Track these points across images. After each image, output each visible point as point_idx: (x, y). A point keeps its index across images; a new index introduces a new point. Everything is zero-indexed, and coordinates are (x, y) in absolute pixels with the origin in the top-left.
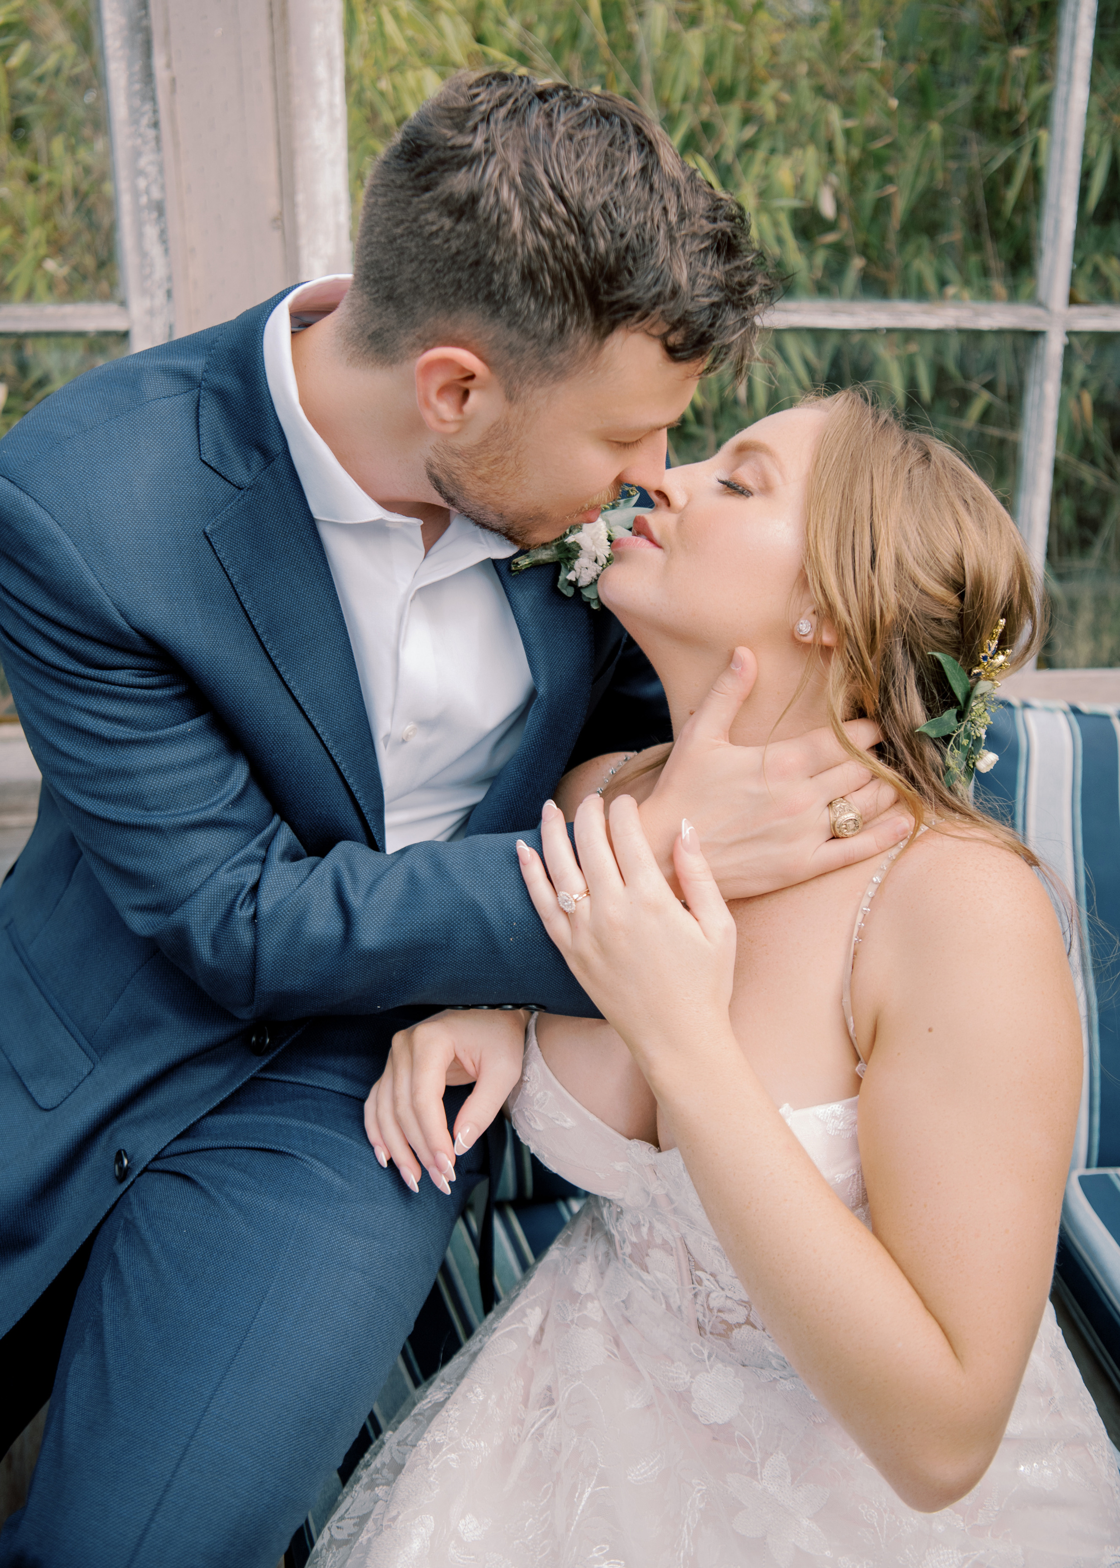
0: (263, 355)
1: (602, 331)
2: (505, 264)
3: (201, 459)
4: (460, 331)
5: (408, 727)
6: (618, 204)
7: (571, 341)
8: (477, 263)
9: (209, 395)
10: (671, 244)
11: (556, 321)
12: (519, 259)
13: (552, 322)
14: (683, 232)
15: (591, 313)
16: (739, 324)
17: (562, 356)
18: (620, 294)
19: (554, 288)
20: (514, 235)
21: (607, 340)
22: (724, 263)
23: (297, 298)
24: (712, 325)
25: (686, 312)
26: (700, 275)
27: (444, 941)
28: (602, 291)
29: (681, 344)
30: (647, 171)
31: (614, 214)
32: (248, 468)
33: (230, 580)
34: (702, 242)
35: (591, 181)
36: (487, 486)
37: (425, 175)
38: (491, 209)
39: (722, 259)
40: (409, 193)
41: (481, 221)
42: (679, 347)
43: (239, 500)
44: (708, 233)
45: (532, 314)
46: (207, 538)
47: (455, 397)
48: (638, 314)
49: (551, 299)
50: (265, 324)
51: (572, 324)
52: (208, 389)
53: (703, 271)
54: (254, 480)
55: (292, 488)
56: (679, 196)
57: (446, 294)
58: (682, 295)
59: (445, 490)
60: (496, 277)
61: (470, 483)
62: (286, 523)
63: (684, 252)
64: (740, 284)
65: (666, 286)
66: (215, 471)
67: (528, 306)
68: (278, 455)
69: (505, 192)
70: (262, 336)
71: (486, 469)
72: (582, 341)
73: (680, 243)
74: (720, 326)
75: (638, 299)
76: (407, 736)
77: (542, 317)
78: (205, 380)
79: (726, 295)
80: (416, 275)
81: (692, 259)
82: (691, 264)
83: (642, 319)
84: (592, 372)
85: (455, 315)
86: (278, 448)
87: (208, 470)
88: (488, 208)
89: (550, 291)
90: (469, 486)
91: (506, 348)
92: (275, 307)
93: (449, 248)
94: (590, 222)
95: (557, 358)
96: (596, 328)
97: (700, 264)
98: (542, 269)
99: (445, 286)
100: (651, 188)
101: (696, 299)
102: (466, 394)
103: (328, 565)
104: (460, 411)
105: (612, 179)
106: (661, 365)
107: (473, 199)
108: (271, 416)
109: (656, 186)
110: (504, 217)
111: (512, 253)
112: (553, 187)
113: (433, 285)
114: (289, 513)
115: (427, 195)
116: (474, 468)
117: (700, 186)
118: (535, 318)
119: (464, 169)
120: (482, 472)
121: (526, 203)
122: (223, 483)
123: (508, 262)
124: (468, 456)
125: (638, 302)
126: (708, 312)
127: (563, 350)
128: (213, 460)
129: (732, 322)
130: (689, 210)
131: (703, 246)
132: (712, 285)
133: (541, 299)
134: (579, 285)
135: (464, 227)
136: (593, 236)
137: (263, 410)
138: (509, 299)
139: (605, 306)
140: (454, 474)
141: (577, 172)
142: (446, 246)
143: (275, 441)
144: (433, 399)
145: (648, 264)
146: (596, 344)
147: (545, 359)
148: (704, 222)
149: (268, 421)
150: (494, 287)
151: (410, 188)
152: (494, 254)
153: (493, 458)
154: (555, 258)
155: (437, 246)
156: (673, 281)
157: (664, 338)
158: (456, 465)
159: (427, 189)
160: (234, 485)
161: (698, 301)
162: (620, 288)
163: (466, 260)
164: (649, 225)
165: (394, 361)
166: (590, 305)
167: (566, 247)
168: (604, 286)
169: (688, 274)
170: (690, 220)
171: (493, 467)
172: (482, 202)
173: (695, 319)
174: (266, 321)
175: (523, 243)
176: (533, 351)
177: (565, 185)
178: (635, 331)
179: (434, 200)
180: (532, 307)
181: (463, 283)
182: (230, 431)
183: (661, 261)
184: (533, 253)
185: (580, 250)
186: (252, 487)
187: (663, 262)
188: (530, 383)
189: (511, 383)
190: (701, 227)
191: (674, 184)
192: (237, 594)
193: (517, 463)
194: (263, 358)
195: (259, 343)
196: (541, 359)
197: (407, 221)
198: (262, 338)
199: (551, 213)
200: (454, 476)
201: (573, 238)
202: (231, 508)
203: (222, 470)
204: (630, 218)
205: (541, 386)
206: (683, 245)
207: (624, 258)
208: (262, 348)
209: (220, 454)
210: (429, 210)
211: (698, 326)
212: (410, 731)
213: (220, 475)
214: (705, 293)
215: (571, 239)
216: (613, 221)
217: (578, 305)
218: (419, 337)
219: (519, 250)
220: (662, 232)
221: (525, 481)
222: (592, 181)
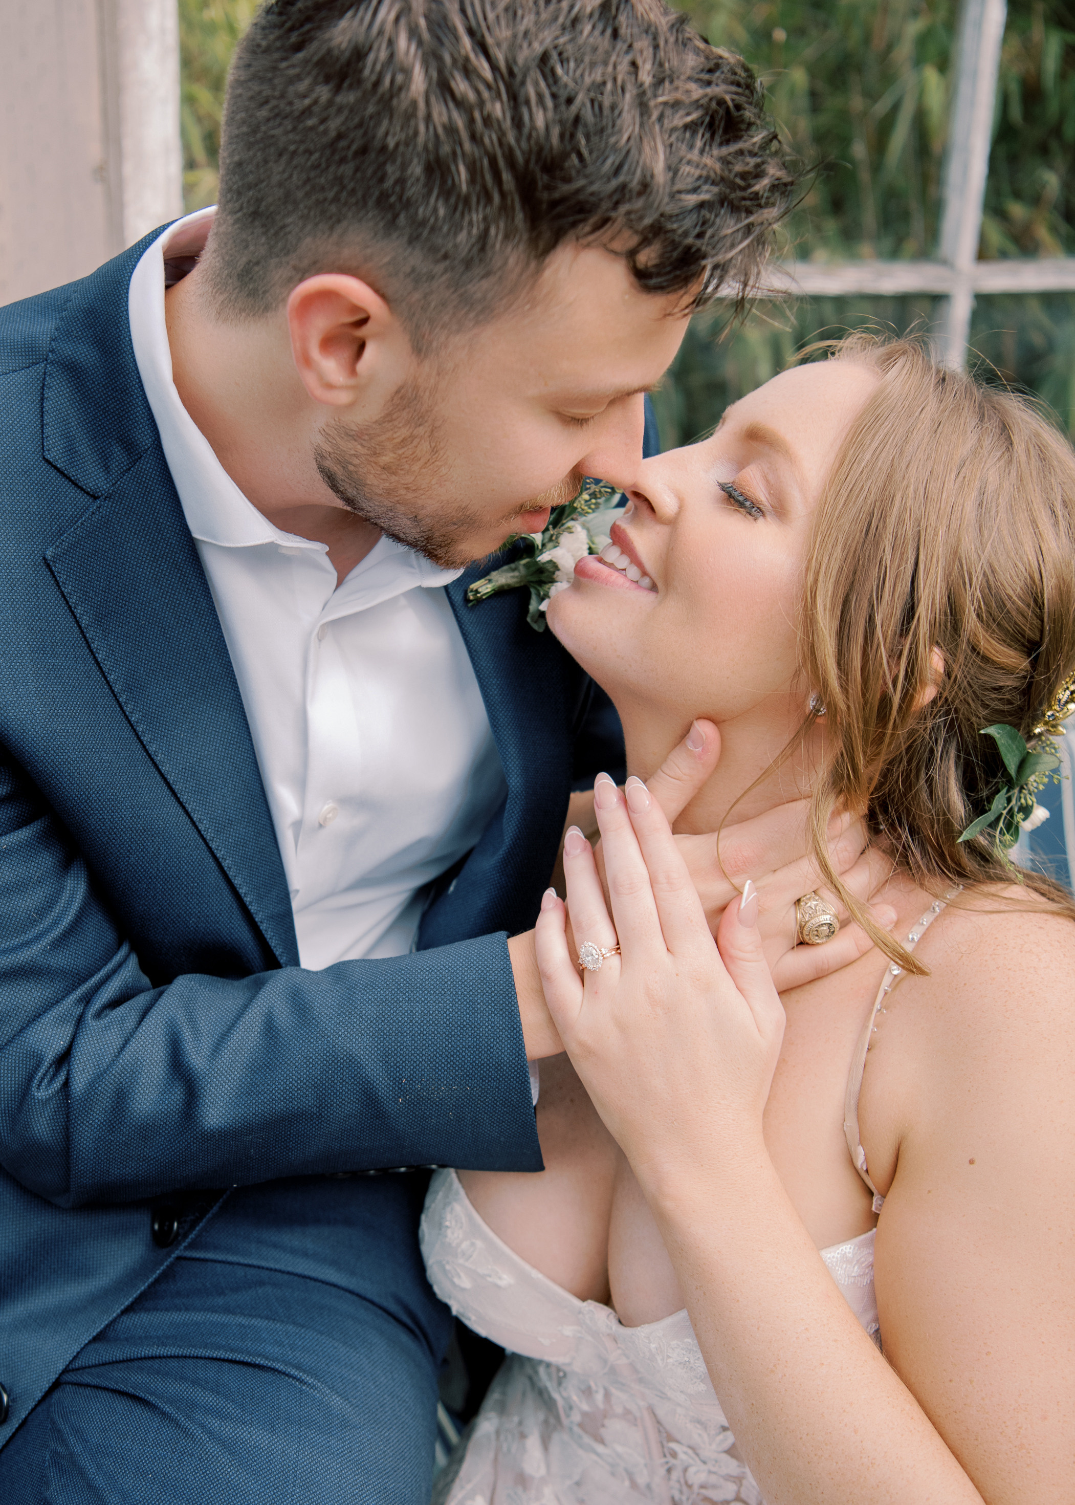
0: (127, 314)
1: (541, 245)
2: (401, 148)
3: (44, 458)
4: (346, 252)
5: (326, 807)
6: (565, 55)
7: (497, 262)
8: (364, 151)
9: (58, 371)
10: (642, 115)
11: (475, 231)
12: (421, 139)
13: (469, 233)
14: (661, 99)
15: (525, 217)
16: (740, 235)
17: (485, 284)
18: (565, 189)
19: (472, 181)
20: (414, 103)
21: (547, 260)
22: (721, 144)
23: (176, 236)
24: (700, 235)
25: (662, 215)
26: (684, 161)
27: (315, 1110)
28: (540, 184)
29: (656, 266)
30: (610, 10)
31: (559, 71)
32: (106, 469)
33: (77, 622)
34: (688, 114)
35: (525, 21)
36: (394, 478)
37: (298, 29)
38: (383, 66)
39: (717, 139)
40: (276, 55)
41: (368, 85)
42: (653, 270)
43: (93, 513)
44: (697, 101)
45: (440, 222)
46: (48, 566)
47: (347, 354)
48: (593, 220)
49: (467, 200)
50: (132, 273)
51: (497, 235)
52: (57, 363)
53: (689, 156)
54: (113, 485)
55: (164, 495)
56: (656, 47)
57: (325, 199)
58: (655, 188)
59: (342, 489)
60: (390, 169)
61: (372, 476)
62: (156, 543)
63: (662, 127)
64: (744, 175)
65: (634, 174)
66: (62, 473)
67: (435, 210)
68: (147, 450)
69: (402, 42)
70: (128, 289)
71: (392, 455)
72: (512, 261)
73: (655, 115)
74: (712, 236)
75: (592, 194)
76: (325, 819)
77: (456, 228)
78: (52, 351)
79: (720, 190)
80: (286, 175)
81: (673, 139)
82: (671, 145)
83: (597, 227)
84: (528, 307)
85: (339, 230)
86: (146, 441)
87: (53, 474)
88: (378, 67)
89: (464, 187)
90: (371, 480)
91: (408, 275)
92: (145, 250)
93: (325, 132)
94: (523, 83)
95: (479, 288)
96: (533, 242)
97: (684, 147)
98: (454, 153)
99: (323, 189)
100: (615, 34)
101: (678, 196)
102: (361, 347)
103: (211, 598)
104: (353, 372)
105: (556, 19)
106: (627, 297)
107: (359, 54)
108: (138, 397)
109: (623, 31)
110: (400, 78)
111: (411, 132)
112: (471, 32)
113: (308, 188)
114: (160, 530)
115: (300, 55)
116: (375, 454)
117: (690, 39)
118: (445, 229)
119: (349, 14)
120: (386, 459)
121: (432, 57)
122: (73, 492)
123: (407, 144)
124: (366, 437)
125: (592, 199)
126: (694, 216)
127: (487, 275)
128: (60, 459)
129: (729, 231)
130: (670, 69)
131: (689, 119)
132: (700, 177)
133: (453, 200)
134: (506, 176)
135: (349, 97)
136: (527, 102)
137: (127, 389)
138: (408, 200)
139: (544, 206)
140: (351, 464)
141: (506, 9)
142: (322, 128)
143: (143, 432)
144: (315, 353)
145: (607, 143)
146: (533, 265)
147: (462, 290)
148: (692, 86)
149: (133, 405)
150: (389, 183)
151: (278, 49)
152: (387, 134)
153: (401, 438)
154: (473, 137)
155: (312, 128)
156: (643, 170)
157: (631, 255)
158: (353, 452)
159: (298, 47)
160: (88, 493)
161: (680, 200)
162: (568, 180)
163: (349, 147)
164: (609, 86)
165: (267, 308)
166: (523, 208)
167: (488, 121)
168: (542, 179)
169: (666, 159)
170: (671, 82)
171: (400, 452)
172: (371, 57)
173: (675, 226)
174: (133, 269)
175: (428, 118)
176: (444, 278)
177: (488, 28)
178: (588, 246)
179: (306, 61)
180: (442, 212)
181: (346, 181)
182: (85, 420)
183: (625, 137)
184: (440, 130)
185: (507, 124)
186: (111, 494)
187: (629, 139)
188: (444, 327)
189: (418, 327)
190: (688, 92)
191: (650, 31)
192: (87, 642)
193: (433, 445)
194: (128, 319)
195: (122, 298)
196: (455, 291)
197: (274, 97)
198: (127, 293)
199: (468, 71)
200: (351, 468)
201: (498, 106)
202: (82, 524)
203: (71, 473)
204: (582, 75)
205: (458, 331)
206: (661, 118)
207: (572, 136)
208: (127, 305)
209: (71, 450)
210: (299, 78)
211: (680, 236)
212: (329, 813)
213: (70, 480)
214: (690, 187)
215: (497, 109)
216: (556, 79)
217: (505, 209)
218: (295, 268)
219: (422, 128)
220: (628, 96)
221: (444, 470)
222: (528, 21)
